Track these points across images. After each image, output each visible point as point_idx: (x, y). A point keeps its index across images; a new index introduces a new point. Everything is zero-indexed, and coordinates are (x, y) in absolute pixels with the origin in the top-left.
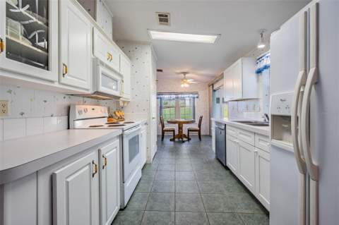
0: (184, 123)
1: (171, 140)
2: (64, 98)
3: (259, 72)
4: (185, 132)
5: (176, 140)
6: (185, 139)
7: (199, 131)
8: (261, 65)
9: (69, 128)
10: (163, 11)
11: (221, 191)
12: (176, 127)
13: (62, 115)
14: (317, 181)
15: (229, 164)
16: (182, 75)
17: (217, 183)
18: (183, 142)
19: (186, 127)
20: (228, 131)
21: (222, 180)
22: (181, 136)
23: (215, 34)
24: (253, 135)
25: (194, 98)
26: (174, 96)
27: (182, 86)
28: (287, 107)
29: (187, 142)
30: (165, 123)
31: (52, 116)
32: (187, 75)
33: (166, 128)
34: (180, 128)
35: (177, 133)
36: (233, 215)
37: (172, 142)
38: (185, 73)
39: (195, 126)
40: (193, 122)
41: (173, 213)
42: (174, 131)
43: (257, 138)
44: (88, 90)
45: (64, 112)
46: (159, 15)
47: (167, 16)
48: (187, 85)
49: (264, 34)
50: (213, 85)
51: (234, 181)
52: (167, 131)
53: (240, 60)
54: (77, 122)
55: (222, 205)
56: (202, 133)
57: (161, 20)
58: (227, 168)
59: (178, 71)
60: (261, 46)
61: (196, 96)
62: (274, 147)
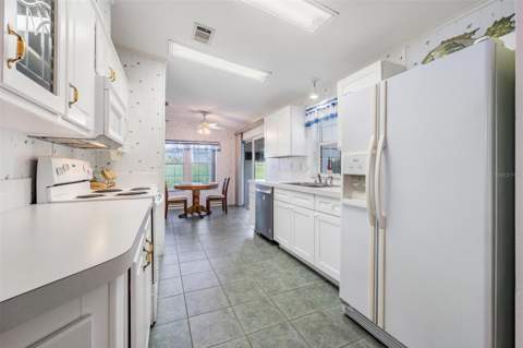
0: (203, 188)
1: (180, 217)
2: (26, 142)
3: (308, 125)
4: (203, 203)
5: (189, 215)
6: (203, 213)
7: (224, 200)
8: (311, 118)
9: (34, 201)
10: (207, 24)
11: (276, 271)
12: (188, 195)
13: (22, 178)
14: (385, 228)
15: (277, 237)
16: (201, 115)
17: (269, 261)
18: (202, 217)
19: (204, 195)
20: (276, 195)
21: (272, 257)
22: (197, 208)
23: (264, 71)
24: (311, 198)
25: (214, 151)
26: (181, 146)
27: (201, 131)
28: (360, 167)
29: (206, 218)
30: (170, 189)
31: (7, 178)
32: (208, 116)
33: (170, 198)
34: (196, 197)
35: (190, 204)
36: (297, 291)
37: (183, 220)
38: (205, 113)
39: (218, 193)
40: (215, 187)
41: (230, 309)
42: (185, 202)
43: (318, 200)
44: (87, 130)
45: (26, 170)
46: (199, 28)
47: (209, 32)
48: (207, 132)
49: (317, 84)
50: (242, 134)
51: (285, 256)
52: (172, 202)
53: (288, 108)
54: (53, 189)
55: (282, 284)
56: (228, 203)
57: (197, 34)
58: (275, 243)
59: (196, 109)
60: (314, 97)
61: (216, 148)
62: (345, 206)
